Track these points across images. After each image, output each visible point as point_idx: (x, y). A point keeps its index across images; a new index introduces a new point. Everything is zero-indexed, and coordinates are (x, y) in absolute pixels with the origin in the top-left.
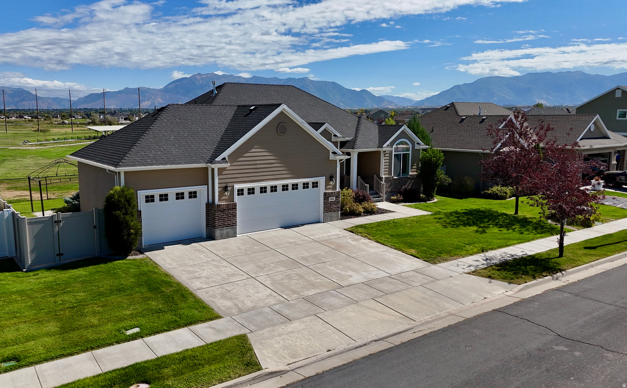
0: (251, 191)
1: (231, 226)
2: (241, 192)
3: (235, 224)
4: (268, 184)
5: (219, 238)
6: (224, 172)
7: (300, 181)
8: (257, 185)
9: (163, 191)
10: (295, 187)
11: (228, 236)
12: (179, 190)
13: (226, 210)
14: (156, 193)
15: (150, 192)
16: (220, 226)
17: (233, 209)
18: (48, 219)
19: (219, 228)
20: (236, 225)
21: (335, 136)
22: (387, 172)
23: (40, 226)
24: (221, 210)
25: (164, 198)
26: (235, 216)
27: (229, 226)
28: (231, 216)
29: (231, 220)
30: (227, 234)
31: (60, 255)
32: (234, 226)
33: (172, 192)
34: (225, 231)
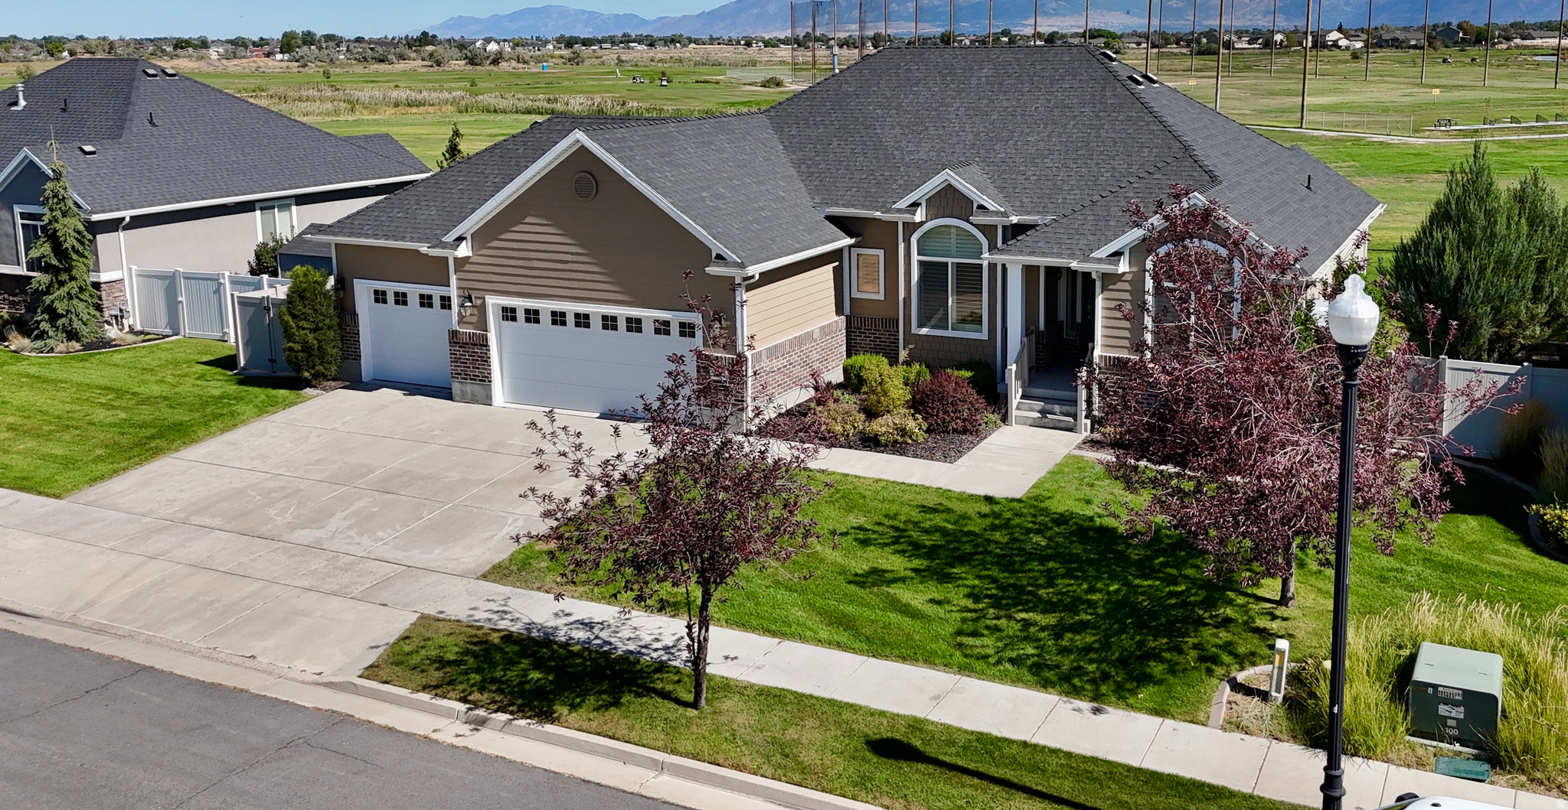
0: (533, 316)
1: (480, 380)
2: (509, 314)
3: (487, 377)
4: (570, 308)
5: (458, 399)
6: (467, 267)
7: (649, 315)
8: (546, 306)
9: (401, 287)
10: (634, 325)
11: (473, 400)
12: (426, 290)
13: (467, 344)
14: (391, 287)
15: (381, 285)
16: (459, 374)
17: (481, 345)
18: (258, 301)
19: (457, 378)
20: (490, 381)
21: (981, 207)
22: (1126, 343)
23: (252, 310)
24: (459, 343)
25: (401, 299)
26: (486, 360)
27: (475, 380)
28: (477, 360)
29: (478, 368)
30: (473, 395)
31: (272, 361)
32: (485, 381)
33: (413, 291)
34: (469, 388)
